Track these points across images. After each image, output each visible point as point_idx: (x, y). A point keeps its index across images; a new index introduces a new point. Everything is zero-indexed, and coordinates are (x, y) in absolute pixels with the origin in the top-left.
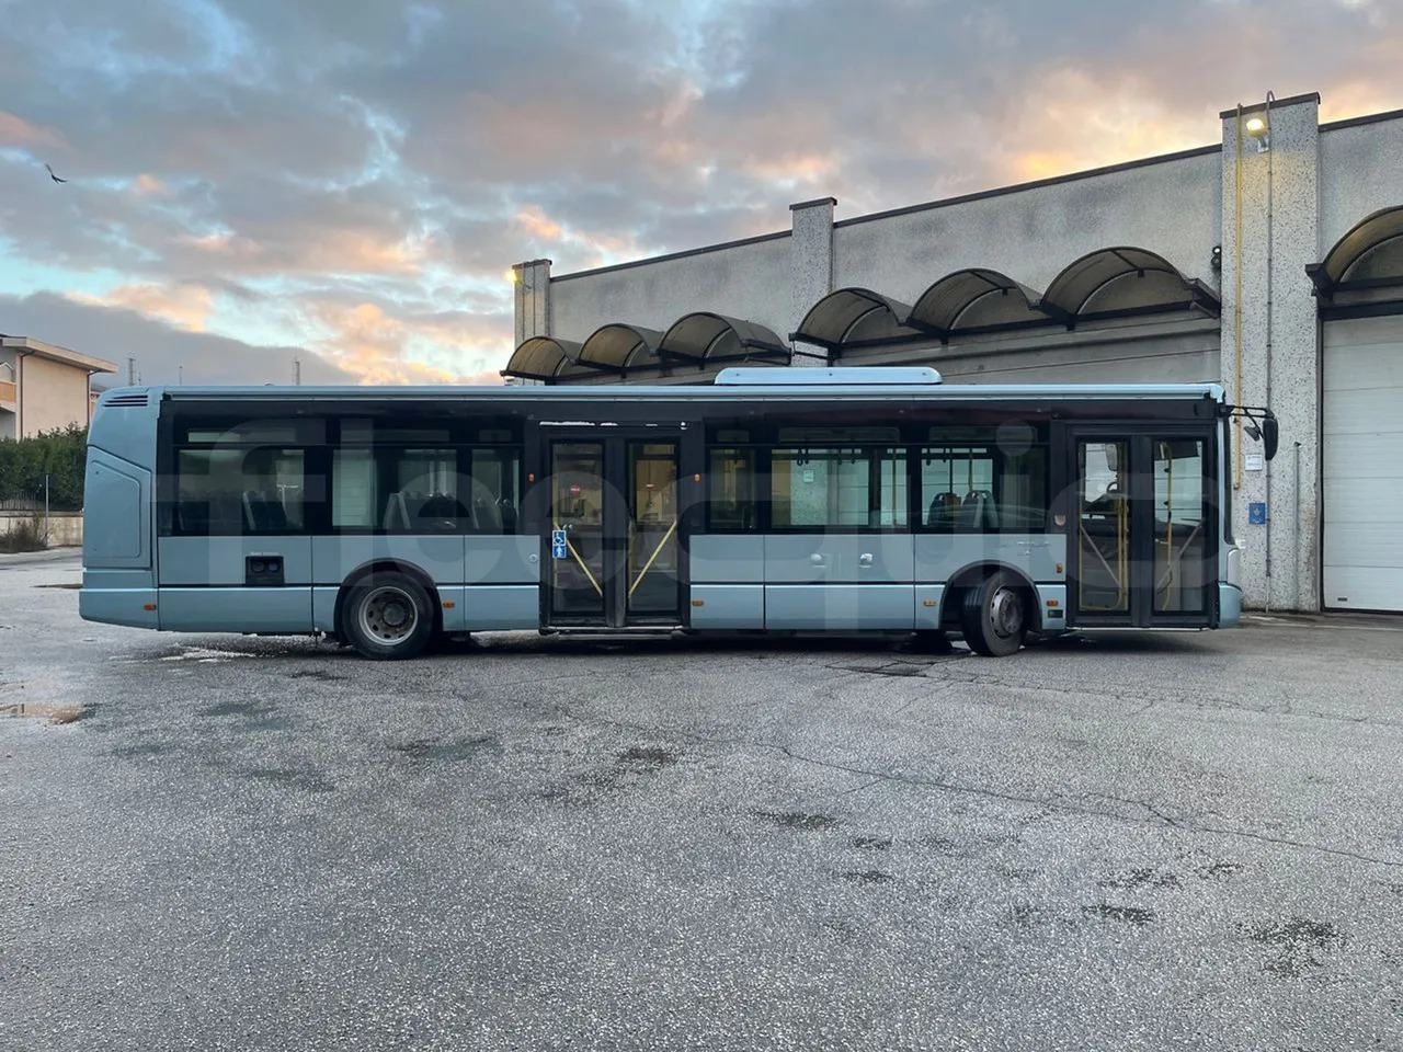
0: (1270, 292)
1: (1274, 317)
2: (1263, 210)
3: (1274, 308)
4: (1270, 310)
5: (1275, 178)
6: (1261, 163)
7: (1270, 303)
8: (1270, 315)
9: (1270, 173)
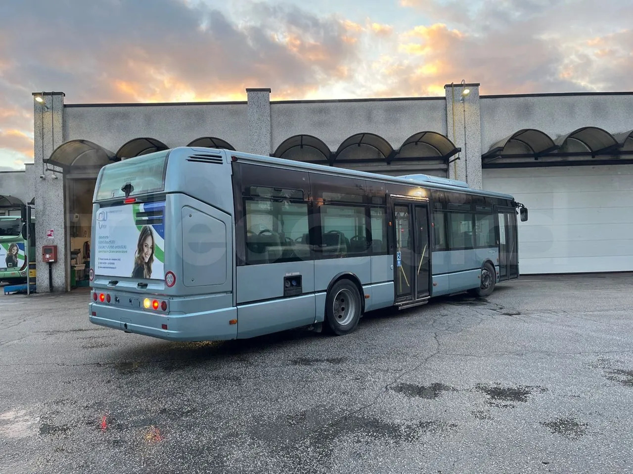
0: (466, 156)
1: (467, 165)
2: (462, 125)
3: (468, 162)
4: (466, 163)
5: (466, 113)
6: (461, 107)
7: (466, 160)
8: (466, 164)
9: (464, 111)
